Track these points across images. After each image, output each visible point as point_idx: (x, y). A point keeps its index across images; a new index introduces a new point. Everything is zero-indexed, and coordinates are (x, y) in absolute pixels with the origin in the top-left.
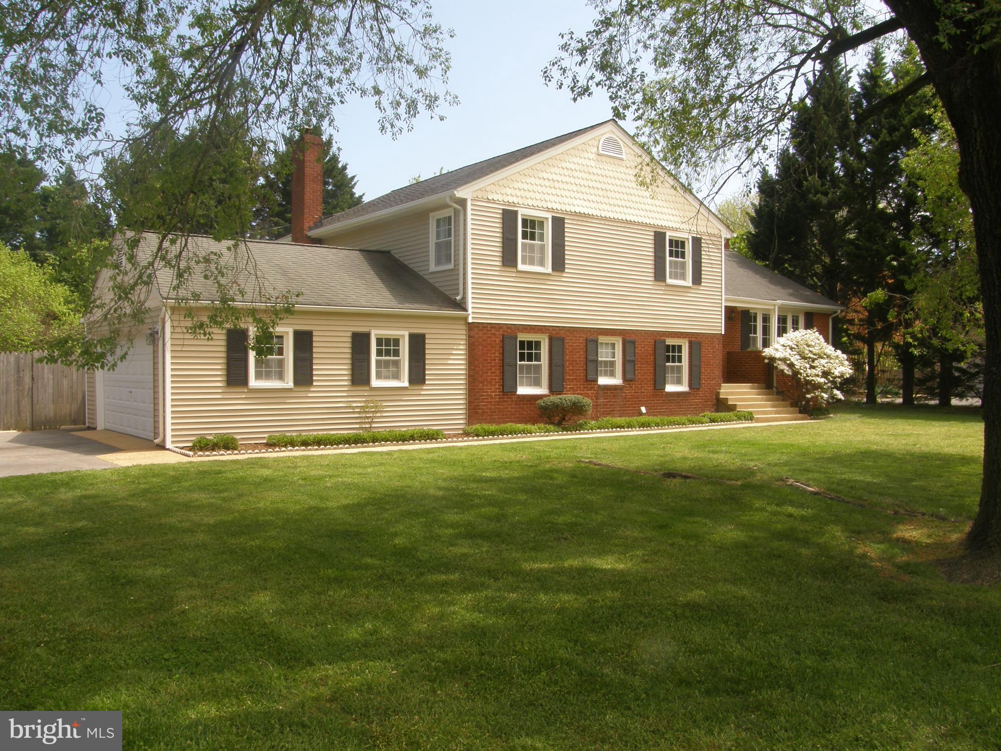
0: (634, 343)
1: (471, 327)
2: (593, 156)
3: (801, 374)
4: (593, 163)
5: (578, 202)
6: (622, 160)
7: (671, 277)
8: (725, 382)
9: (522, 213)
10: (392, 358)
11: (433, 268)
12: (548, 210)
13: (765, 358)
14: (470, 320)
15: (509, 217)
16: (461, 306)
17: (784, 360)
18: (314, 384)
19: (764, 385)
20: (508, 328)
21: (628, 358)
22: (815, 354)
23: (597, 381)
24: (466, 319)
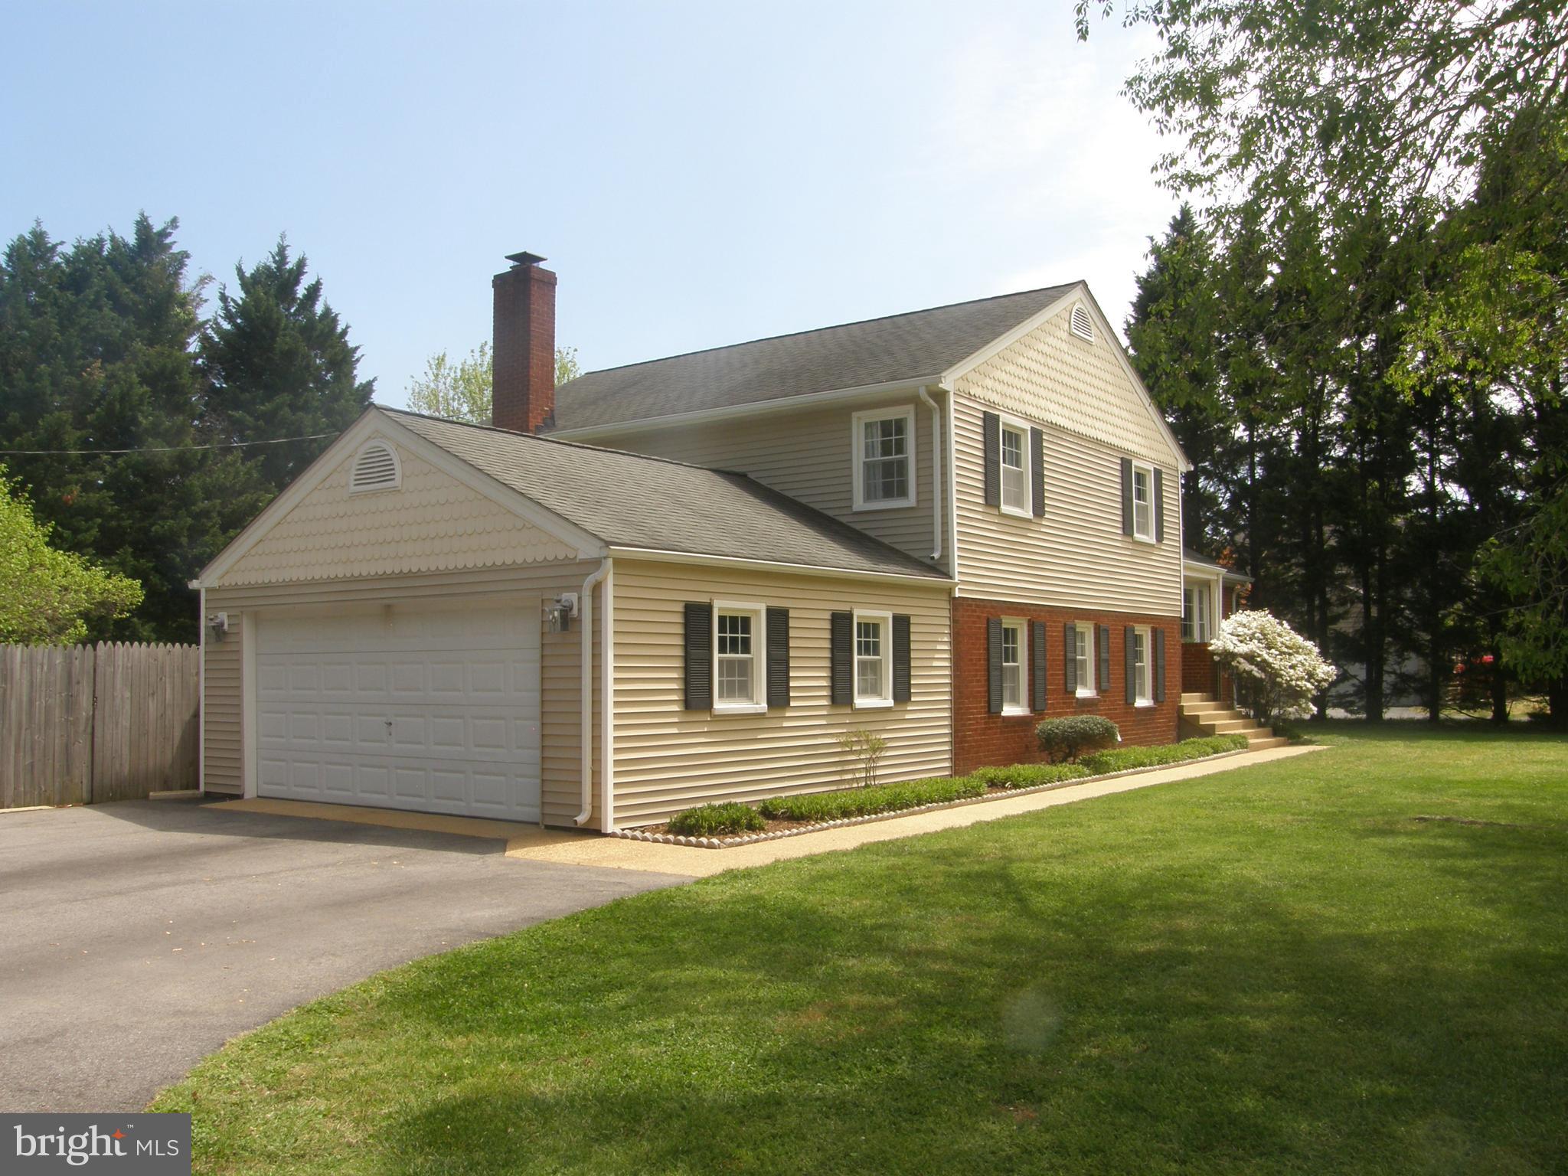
0: (1107, 631)
1: (957, 604)
2: (1065, 336)
3: (1281, 676)
4: (1065, 347)
5: (1052, 406)
6: (1090, 343)
7: (1138, 532)
8: (1184, 692)
9: (1004, 418)
10: (872, 657)
11: (859, 503)
12: (1028, 417)
13: (1213, 653)
14: (957, 595)
15: (990, 422)
16: (940, 568)
17: (1250, 657)
18: (792, 704)
19: (1210, 694)
20: (993, 607)
21: (1104, 656)
22: (1290, 648)
23: (1074, 693)
24: (950, 591)
